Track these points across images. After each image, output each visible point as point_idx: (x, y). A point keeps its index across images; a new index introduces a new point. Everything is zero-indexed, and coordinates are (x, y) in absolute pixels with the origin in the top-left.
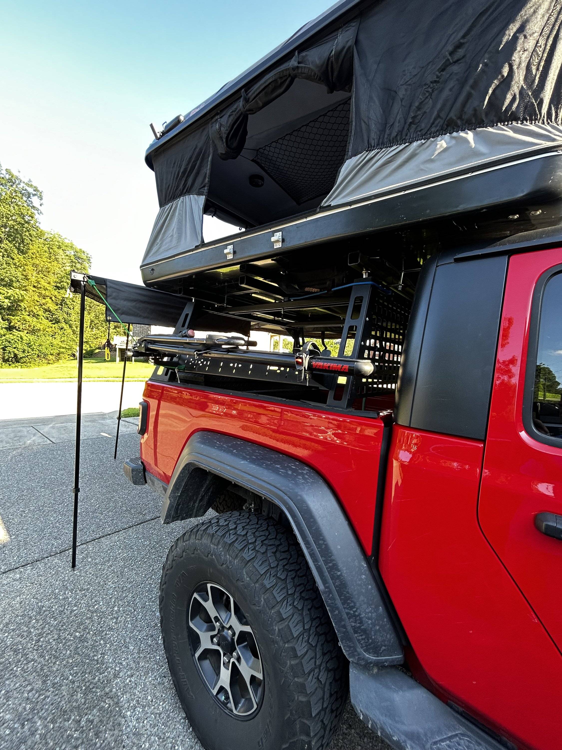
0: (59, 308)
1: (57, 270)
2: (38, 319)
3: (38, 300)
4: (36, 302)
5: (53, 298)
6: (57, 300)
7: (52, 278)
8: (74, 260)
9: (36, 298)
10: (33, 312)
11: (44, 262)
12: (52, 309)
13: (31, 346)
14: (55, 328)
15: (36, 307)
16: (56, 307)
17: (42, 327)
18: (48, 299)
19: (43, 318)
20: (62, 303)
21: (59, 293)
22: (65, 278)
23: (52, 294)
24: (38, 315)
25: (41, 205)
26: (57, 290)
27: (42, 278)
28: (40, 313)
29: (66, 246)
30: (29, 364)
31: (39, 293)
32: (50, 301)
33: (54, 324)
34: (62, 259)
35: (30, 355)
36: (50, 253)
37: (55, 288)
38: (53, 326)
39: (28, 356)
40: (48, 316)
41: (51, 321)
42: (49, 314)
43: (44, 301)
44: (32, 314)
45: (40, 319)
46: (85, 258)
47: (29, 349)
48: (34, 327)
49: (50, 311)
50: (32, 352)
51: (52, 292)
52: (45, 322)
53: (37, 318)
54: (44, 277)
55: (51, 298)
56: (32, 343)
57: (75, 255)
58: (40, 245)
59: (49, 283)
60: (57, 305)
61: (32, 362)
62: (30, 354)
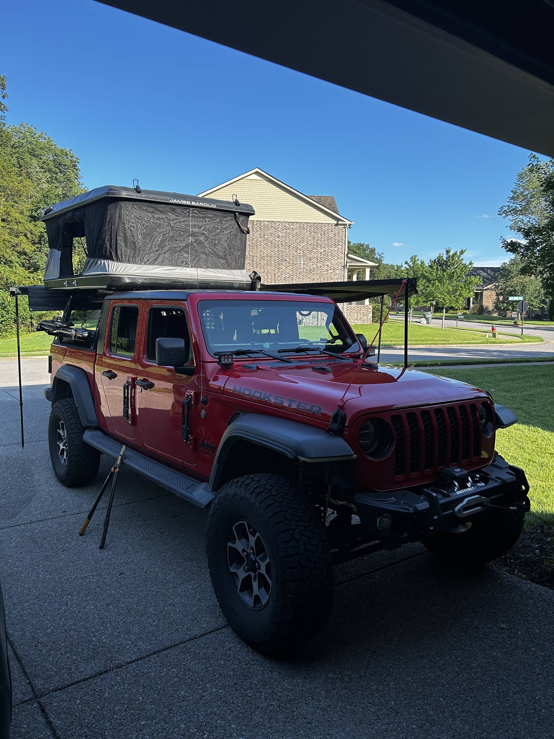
0: (37, 248)
1: (32, 192)
2: (12, 267)
3: (10, 240)
4: (7, 243)
5: (29, 235)
6: (33, 237)
7: (26, 206)
8: (54, 169)
9: (7, 237)
10: (4, 257)
11: (12, 182)
12: (27, 251)
13: (5, 307)
14: (33, 278)
15: (8, 250)
16: (34, 248)
17: (16, 279)
18: (22, 237)
19: (18, 265)
20: (40, 240)
21: (36, 226)
22: (43, 202)
23: (26, 229)
24: (11, 262)
25: (4, 97)
26: (33, 222)
27: (12, 206)
28: (14, 258)
29: (41, 148)
30: (4, 334)
31: (10, 228)
32: (25, 240)
33: (32, 273)
34: (37, 172)
35: (5, 321)
36: (21, 166)
37: (30, 219)
38: (32, 275)
39: (2, 321)
40: (24, 261)
41: (29, 268)
42: (25, 259)
43: (17, 240)
44: (4, 261)
45: (14, 267)
46: (68, 164)
47: (3, 312)
48: (7, 279)
49: (25, 254)
50: (8, 317)
51: (26, 226)
52: (21, 270)
53: (10, 266)
54: (14, 204)
55: (25, 235)
56: (6, 304)
57: (54, 161)
58: (6, 158)
59: (22, 213)
60: (34, 244)
61: (9, 330)
62: (5, 318)
